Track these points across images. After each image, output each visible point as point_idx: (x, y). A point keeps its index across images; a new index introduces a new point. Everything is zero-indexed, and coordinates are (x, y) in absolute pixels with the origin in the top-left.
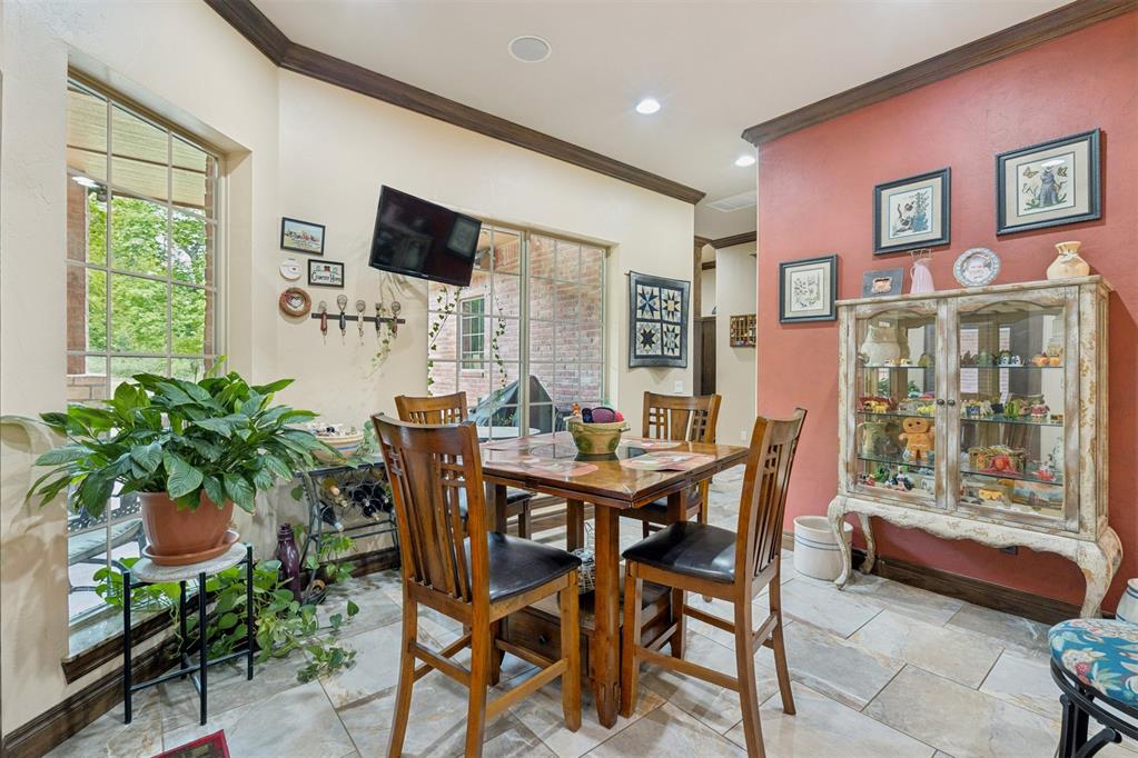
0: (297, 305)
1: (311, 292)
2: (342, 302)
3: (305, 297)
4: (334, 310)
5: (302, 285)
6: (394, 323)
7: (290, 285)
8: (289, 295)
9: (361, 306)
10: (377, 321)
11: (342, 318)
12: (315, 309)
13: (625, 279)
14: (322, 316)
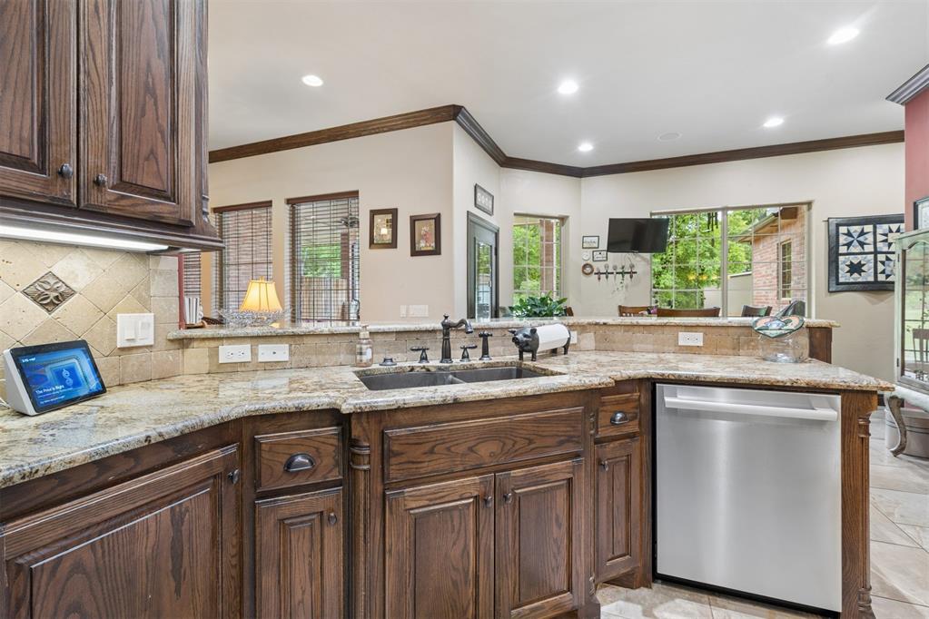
0: (588, 270)
1: (594, 264)
2: (606, 267)
3: (591, 266)
4: (603, 270)
5: (590, 262)
6: (632, 273)
7: (585, 263)
8: (585, 266)
9: (615, 268)
10: (623, 273)
11: (607, 274)
12: (595, 271)
13: (823, 226)
14: (599, 273)
